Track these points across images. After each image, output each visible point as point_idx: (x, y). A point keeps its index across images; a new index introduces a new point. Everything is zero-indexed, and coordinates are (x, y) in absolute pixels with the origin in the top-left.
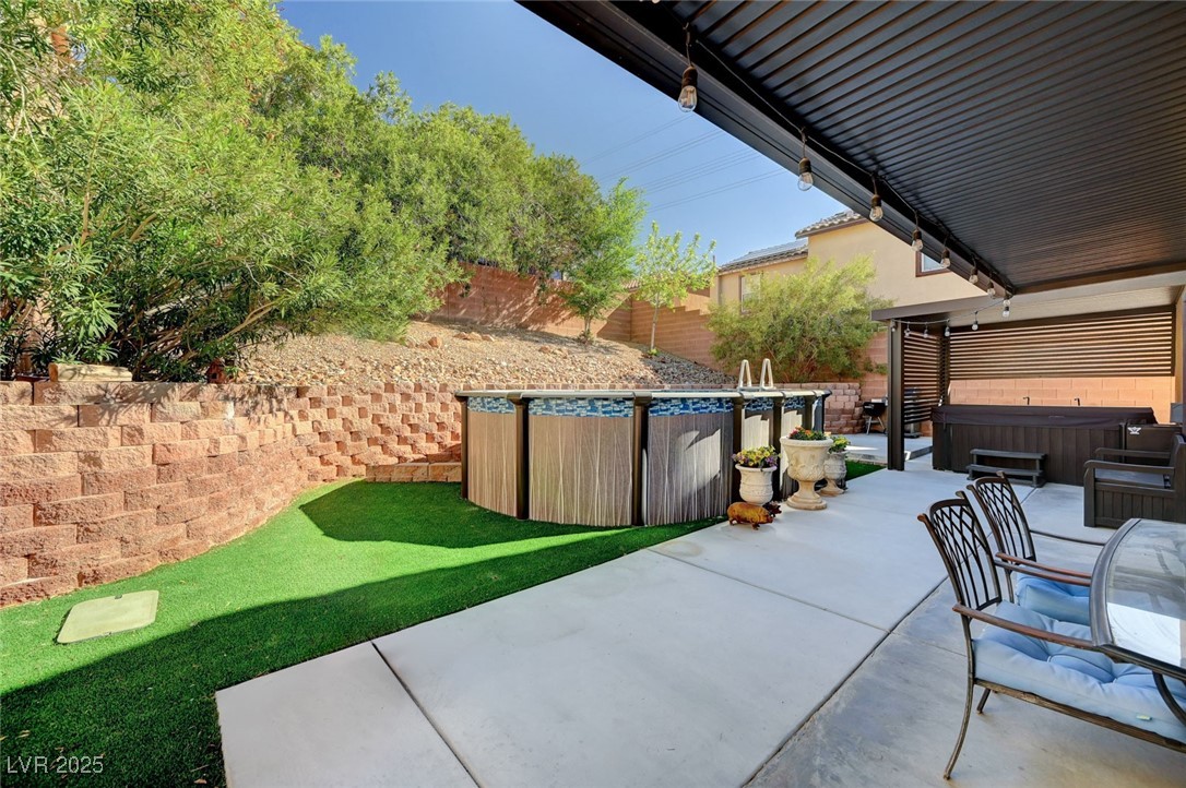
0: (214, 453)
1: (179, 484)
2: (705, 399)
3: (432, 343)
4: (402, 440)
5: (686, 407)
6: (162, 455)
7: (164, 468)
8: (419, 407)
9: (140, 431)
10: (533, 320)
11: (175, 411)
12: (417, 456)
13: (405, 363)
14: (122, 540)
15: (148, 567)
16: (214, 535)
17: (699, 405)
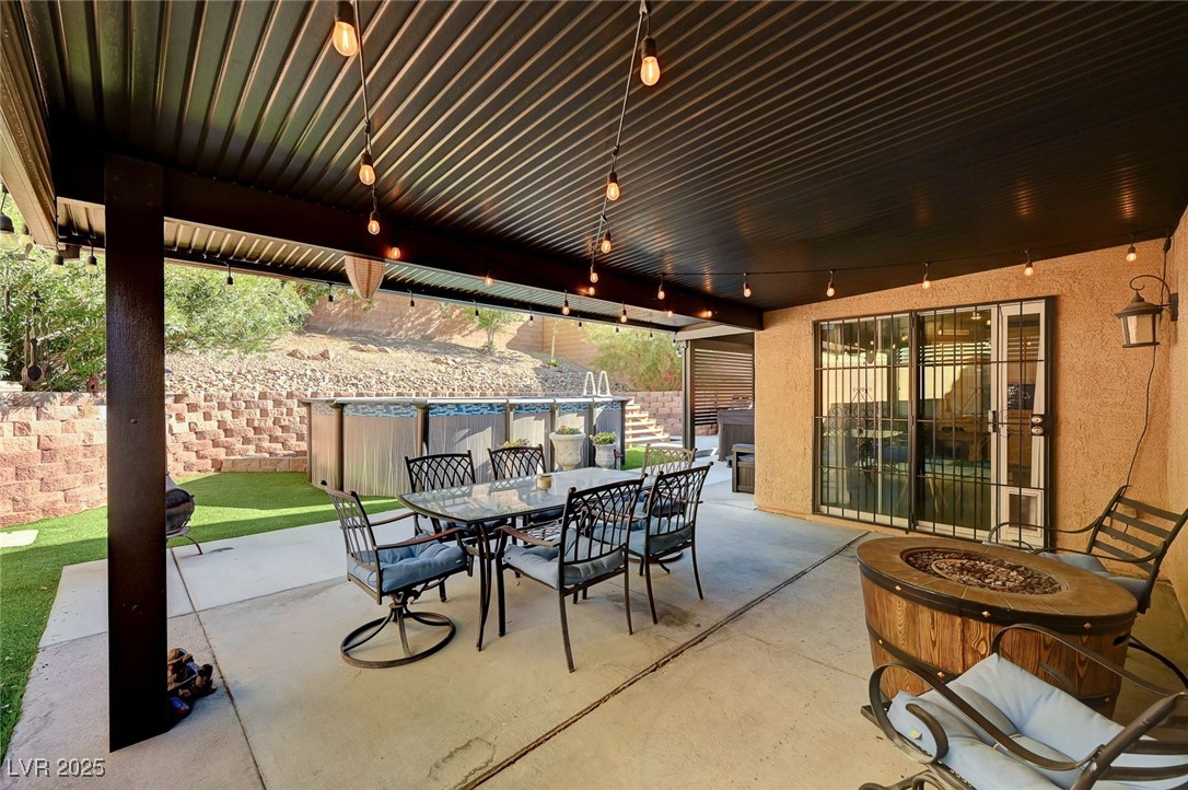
0: (89, 443)
1: (58, 464)
2: (476, 404)
3: (324, 355)
4: (273, 439)
5: (460, 410)
6: (45, 443)
7: (47, 452)
8: (290, 412)
9: (28, 426)
10: (440, 331)
11: (56, 412)
12: (286, 452)
13: (291, 374)
14: (14, 500)
15: (33, 519)
16: (87, 502)
17: (471, 409)
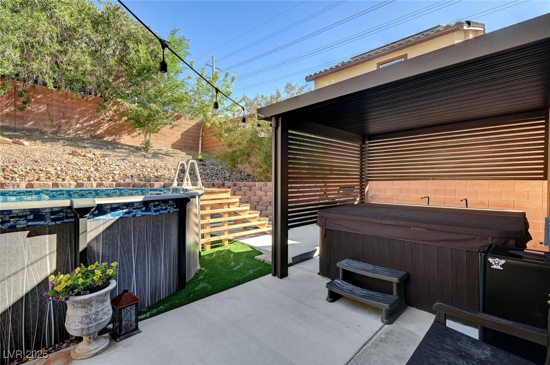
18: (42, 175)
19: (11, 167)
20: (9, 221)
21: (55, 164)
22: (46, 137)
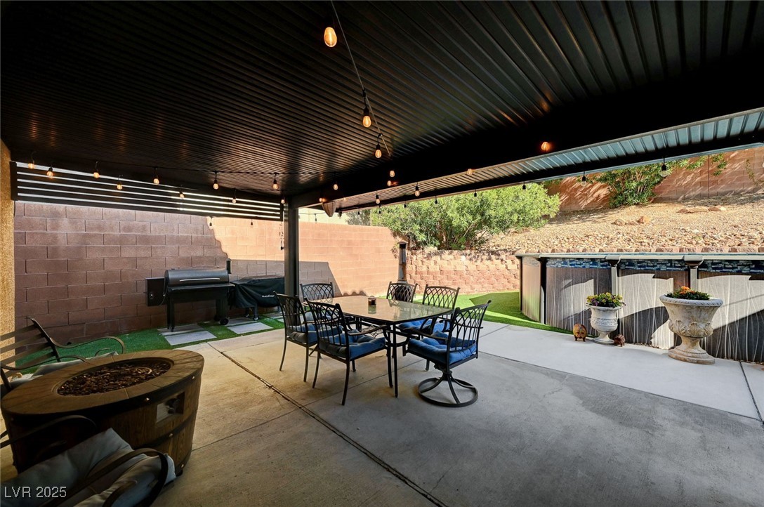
5: (566, 263)
6: (442, 268)
9: (437, 262)
11: (446, 258)
17: (574, 263)
18: (744, 240)
19: (710, 234)
20: (737, 268)
21: (759, 228)
22: (742, 198)
